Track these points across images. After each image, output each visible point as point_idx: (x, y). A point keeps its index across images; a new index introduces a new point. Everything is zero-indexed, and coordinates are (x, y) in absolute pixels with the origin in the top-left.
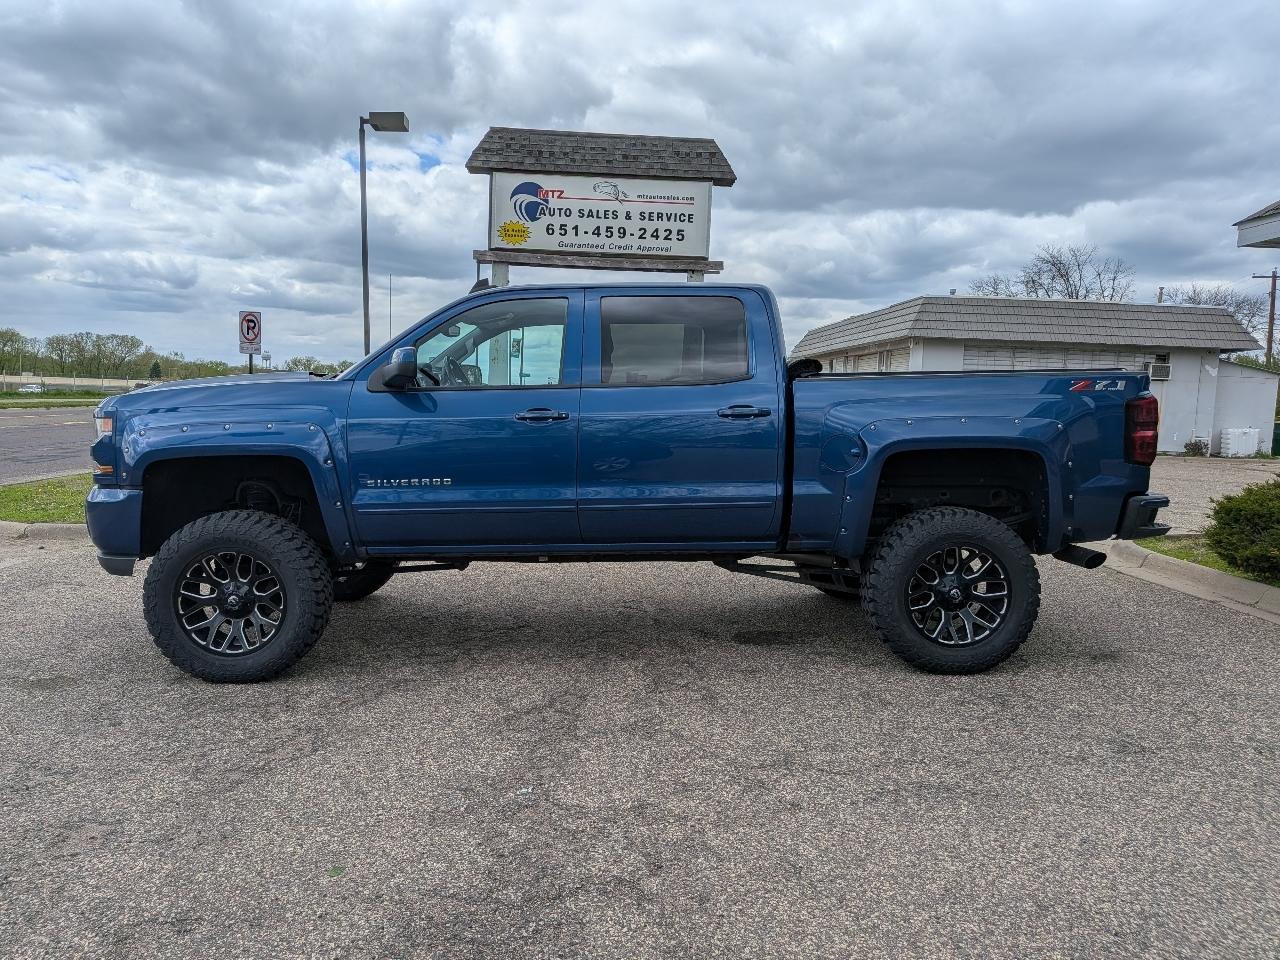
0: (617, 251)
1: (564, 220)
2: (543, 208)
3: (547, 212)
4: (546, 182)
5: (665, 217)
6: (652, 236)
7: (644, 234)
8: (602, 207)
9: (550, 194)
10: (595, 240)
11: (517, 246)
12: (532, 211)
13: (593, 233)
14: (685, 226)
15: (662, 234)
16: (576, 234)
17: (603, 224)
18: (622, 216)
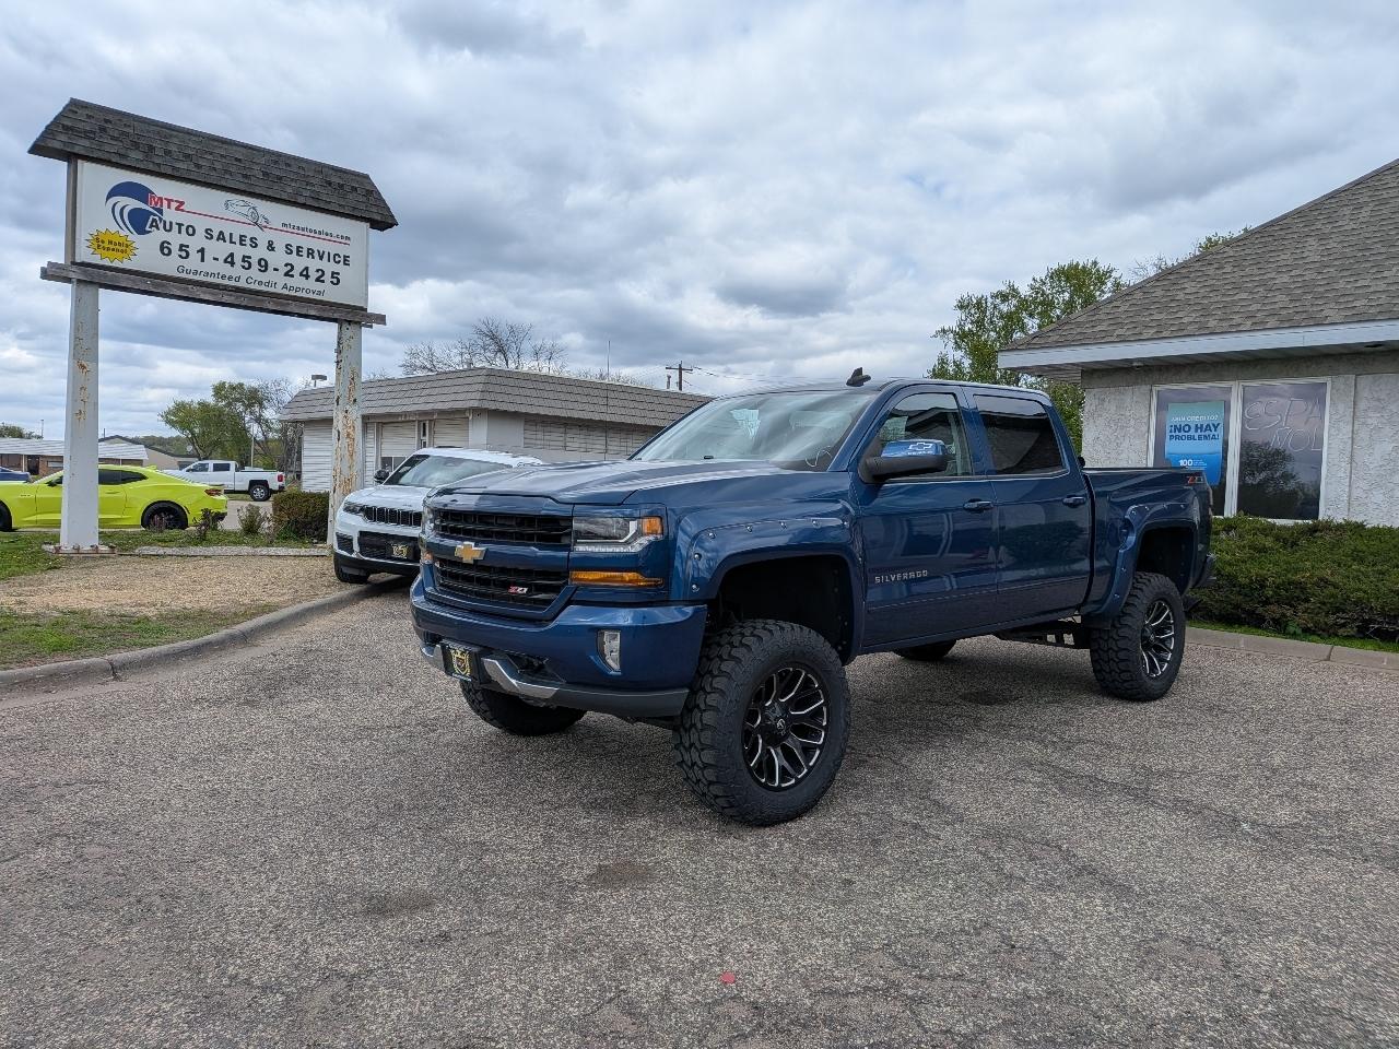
0: (256, 287)
1: (184, 239)
2: (154, 220)
3: (161, 226)
4: (160, 187)
5: (316, 254)
6: (301, 274)
7: (291, 270)
8: (237, 231)
9: (165, 203)
10: (226, 269)
11: (116, 264)
12: (139, 222)
13: (226, 261)
14: (339, 268)
15: (313, 275)
16: (203, 260)
17: (240, 252)
18: (263, 244)
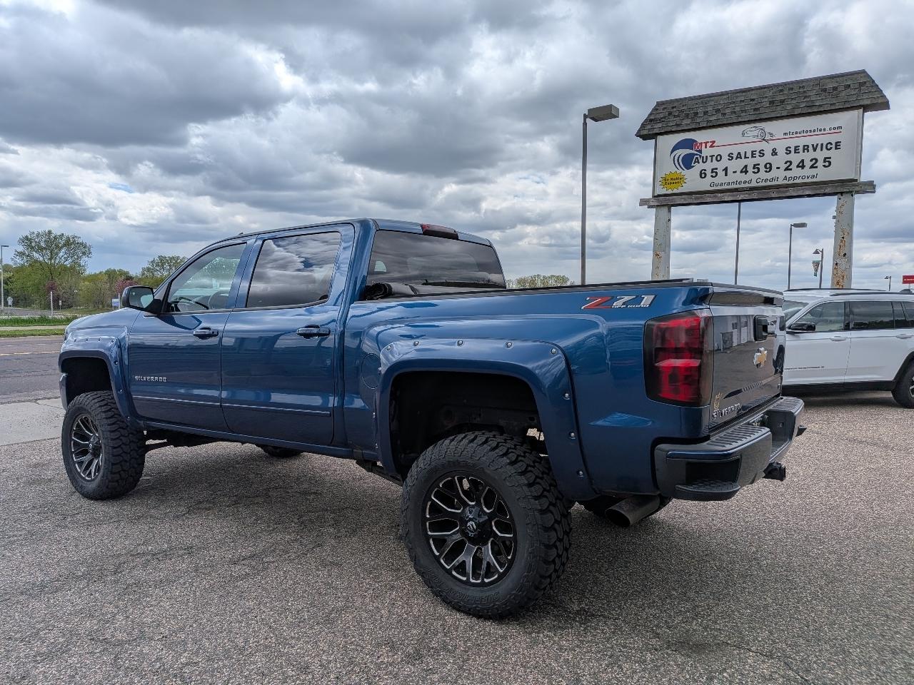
0: (764, 184)
1: (715, 164)
2: (697, 158)
3: (701, 161)
4: (698, 136)
5: (811, 148)
6: (798, 166)
7: (789, 166)
8: (748, 149)
9: (704, 145)
10: (743, 177)
11: (675, 191)
12: (688, 162)
13: (741, 172)
14: (833, 153)
15: (808, 164)
16: (726, 175)
17: (750, 162)
18: (768, 152)
